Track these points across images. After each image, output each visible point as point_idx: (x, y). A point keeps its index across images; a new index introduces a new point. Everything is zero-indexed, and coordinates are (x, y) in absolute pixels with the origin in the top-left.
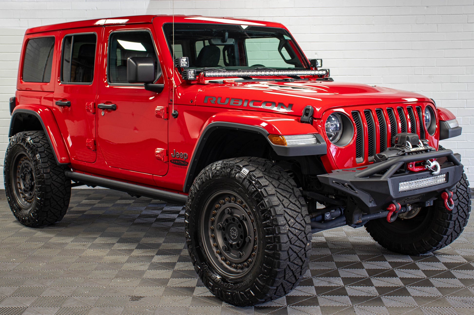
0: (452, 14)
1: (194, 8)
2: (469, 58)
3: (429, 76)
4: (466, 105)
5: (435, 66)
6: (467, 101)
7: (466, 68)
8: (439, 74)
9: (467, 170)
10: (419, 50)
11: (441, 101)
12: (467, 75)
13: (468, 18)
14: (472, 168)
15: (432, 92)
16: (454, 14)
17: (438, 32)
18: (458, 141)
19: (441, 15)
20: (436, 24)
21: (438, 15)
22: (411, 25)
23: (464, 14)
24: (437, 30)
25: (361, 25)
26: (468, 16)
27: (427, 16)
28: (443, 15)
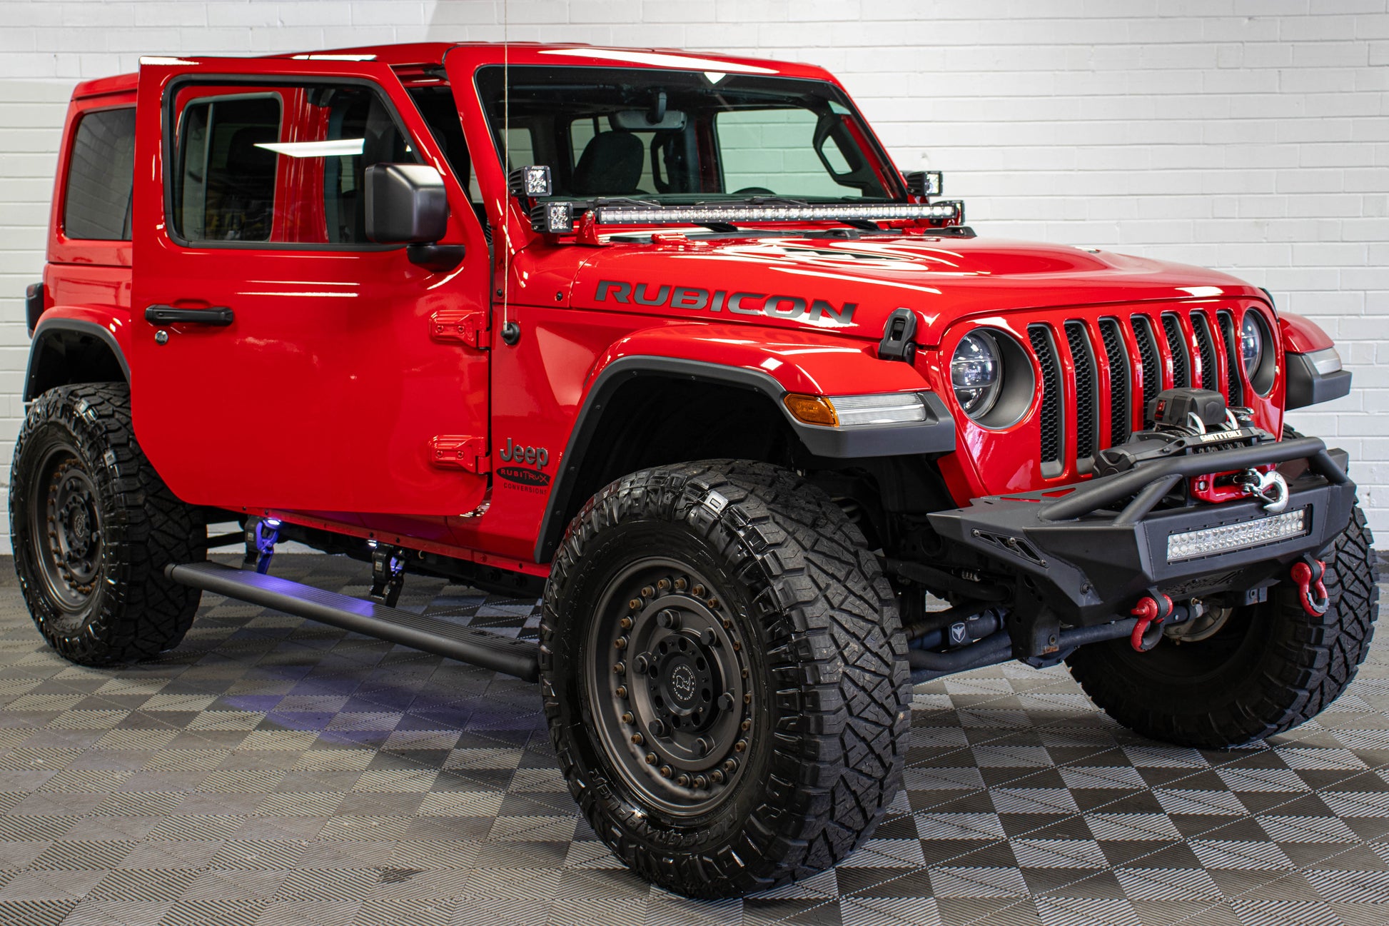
0: (1322, 41)
1: (568, 21)
3: (1255, 222)
4: (1363, 306)
5: (1274, 191)
6: (1366, 294)
7: (1364, 198)
8: (1286, 215)
9: (1366, 497)
10: (1226, 144)
12: (1366, 219)
13: (1369, 52)
14: (1380, 492)
17: (1281, 93)
19: (1291, 44)
20: (1276, 70)
21: (1281, 41)
22: (1203, 72)
23: (1357, 39)
24: (1280, 88)
25: (1057, 72)
26: (1369, 45)
27: (1248, 44)
28: (1296, 44)
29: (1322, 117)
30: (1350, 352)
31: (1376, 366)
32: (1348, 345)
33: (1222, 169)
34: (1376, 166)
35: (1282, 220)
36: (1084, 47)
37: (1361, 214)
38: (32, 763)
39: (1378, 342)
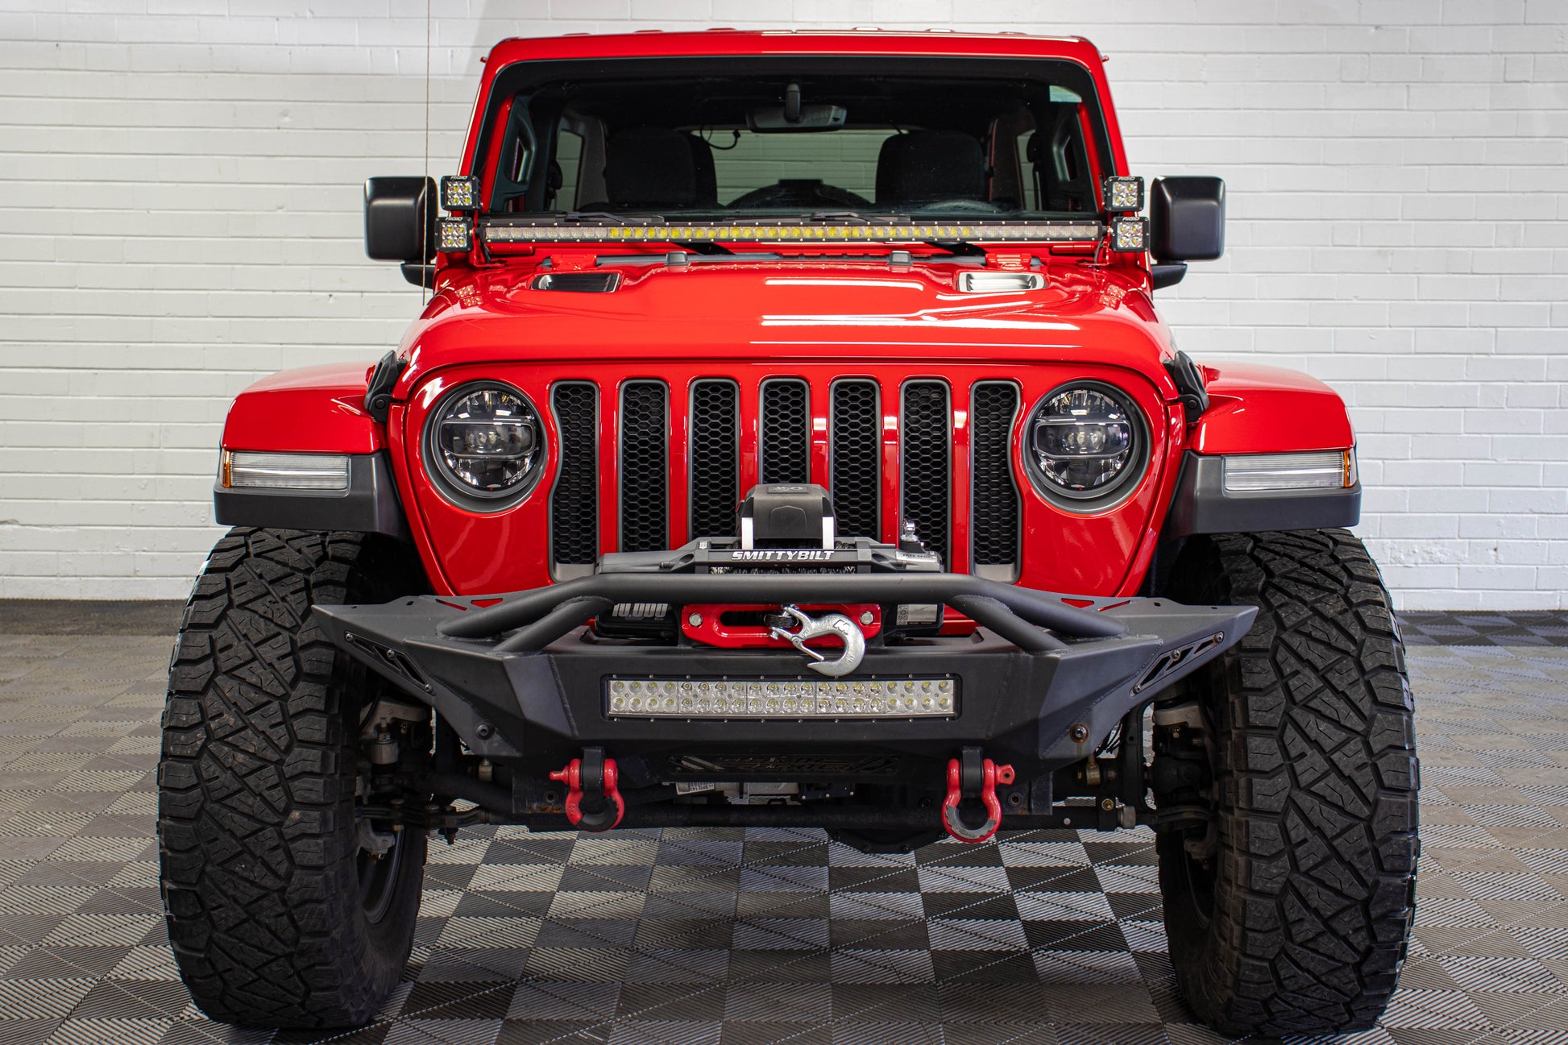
0: (1455, 53)
1: (629, 17)
2: (1508, 195)
3: (1379, 252)
4: (1494, 345)
5: (1400, 218)
6: (1497, 331)
7: (1497, 226)
8: (1412, 244)
9: (1492, 552)
10: (1348, 165)
11: (1415, 331)
12: (1498, 249)
13: (1505, 67)
14: (1508, 547)
15: (1387, 302)
16: (1460, 53)
17: (1409, 110)
18: (1466, 462)
19: (1421, 56)
20: (1404, 84)
21: (1411, 53)
22: (1325, 86)
23: (1493, 53)
24: (1408, 104)
25: (1165, 83)
26: (1506, 59)
27: (1375, 56)
28: (1426, 56)
29: (1453, 137)
30: (1478, 394)
31: (1506, 409)
32: (1476, 386)
33: (1343, 192)
34: (1510, 192)
35: (1407, 249)
36: (1196, 56)
37: (1493, 244)
38: (39, 828)
39: (1511, 383)
